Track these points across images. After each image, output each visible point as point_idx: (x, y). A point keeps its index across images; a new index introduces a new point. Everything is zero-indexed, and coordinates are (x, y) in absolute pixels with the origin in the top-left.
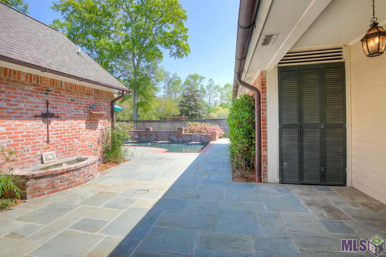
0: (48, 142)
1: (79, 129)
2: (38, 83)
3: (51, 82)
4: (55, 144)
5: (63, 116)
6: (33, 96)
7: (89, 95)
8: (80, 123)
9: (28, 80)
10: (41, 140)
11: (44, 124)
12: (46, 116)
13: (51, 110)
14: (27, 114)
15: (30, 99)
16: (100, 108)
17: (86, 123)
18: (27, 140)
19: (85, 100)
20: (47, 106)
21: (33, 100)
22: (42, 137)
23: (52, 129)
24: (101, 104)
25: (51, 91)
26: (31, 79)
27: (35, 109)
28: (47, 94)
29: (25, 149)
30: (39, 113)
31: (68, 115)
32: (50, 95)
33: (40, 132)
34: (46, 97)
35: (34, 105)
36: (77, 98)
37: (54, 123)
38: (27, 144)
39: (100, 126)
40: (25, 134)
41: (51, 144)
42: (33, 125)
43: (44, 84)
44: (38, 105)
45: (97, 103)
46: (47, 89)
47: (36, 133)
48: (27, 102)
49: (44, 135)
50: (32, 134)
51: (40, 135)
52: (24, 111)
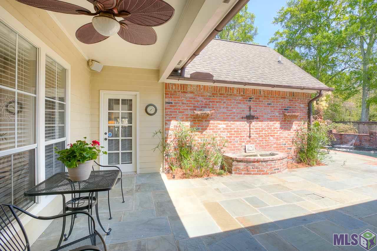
0: (250, 137)
1: (274, 128)
2: (244, 94)
3: (253, 92)
4: (254, 139)
5: (261, 118)
6: (241, 103)
7: (284, 98)
8: (275, 123)
9: (238, 93)
10: (245, 134)
11: (247, 124)
12: (250, 118)
13: (253, 113)
14: (237, 116)
15: (240, 105)
16: (295, 110)
17: (280, 123)
18: (237, 134)
19: (281, 103)
20: (250, 110)
21: (241, 106)
22: (246, 133)
23: (253, 128)
24: (296, 105)
25: (253, 98)
26: (240, 92)
27: (242, 112)
28: (250, 101)
29: (236, 140)
30: (245, 116)
31: (265, 116)
32: (252, 102)
33: (245, 129)
34: (249, 104)
35: (241, 110)
36: (273, 102)
37: (254, 123)
38: (237, 137)
39: (295, 126)
40: (236, 130)
41: (252, 139)
42: (241, 124)
43: (248, 94)
44: (244, 110)
45: (292, 105)
46: (250, 97)
47: (242, 130)
48: (237, 108)
49: (248, 131)
50: (240, 130)
51: (245, 131)
52: (236, 114)
